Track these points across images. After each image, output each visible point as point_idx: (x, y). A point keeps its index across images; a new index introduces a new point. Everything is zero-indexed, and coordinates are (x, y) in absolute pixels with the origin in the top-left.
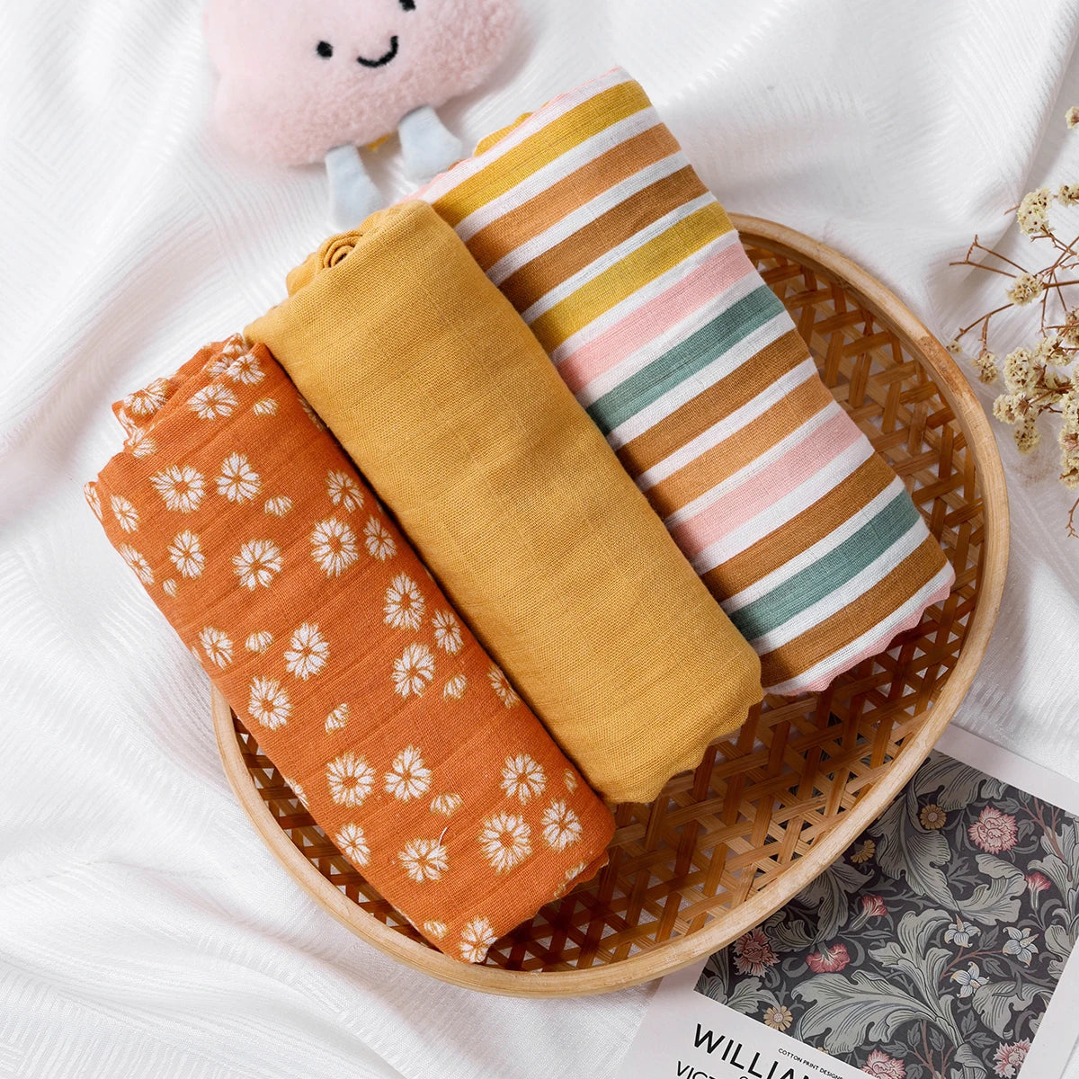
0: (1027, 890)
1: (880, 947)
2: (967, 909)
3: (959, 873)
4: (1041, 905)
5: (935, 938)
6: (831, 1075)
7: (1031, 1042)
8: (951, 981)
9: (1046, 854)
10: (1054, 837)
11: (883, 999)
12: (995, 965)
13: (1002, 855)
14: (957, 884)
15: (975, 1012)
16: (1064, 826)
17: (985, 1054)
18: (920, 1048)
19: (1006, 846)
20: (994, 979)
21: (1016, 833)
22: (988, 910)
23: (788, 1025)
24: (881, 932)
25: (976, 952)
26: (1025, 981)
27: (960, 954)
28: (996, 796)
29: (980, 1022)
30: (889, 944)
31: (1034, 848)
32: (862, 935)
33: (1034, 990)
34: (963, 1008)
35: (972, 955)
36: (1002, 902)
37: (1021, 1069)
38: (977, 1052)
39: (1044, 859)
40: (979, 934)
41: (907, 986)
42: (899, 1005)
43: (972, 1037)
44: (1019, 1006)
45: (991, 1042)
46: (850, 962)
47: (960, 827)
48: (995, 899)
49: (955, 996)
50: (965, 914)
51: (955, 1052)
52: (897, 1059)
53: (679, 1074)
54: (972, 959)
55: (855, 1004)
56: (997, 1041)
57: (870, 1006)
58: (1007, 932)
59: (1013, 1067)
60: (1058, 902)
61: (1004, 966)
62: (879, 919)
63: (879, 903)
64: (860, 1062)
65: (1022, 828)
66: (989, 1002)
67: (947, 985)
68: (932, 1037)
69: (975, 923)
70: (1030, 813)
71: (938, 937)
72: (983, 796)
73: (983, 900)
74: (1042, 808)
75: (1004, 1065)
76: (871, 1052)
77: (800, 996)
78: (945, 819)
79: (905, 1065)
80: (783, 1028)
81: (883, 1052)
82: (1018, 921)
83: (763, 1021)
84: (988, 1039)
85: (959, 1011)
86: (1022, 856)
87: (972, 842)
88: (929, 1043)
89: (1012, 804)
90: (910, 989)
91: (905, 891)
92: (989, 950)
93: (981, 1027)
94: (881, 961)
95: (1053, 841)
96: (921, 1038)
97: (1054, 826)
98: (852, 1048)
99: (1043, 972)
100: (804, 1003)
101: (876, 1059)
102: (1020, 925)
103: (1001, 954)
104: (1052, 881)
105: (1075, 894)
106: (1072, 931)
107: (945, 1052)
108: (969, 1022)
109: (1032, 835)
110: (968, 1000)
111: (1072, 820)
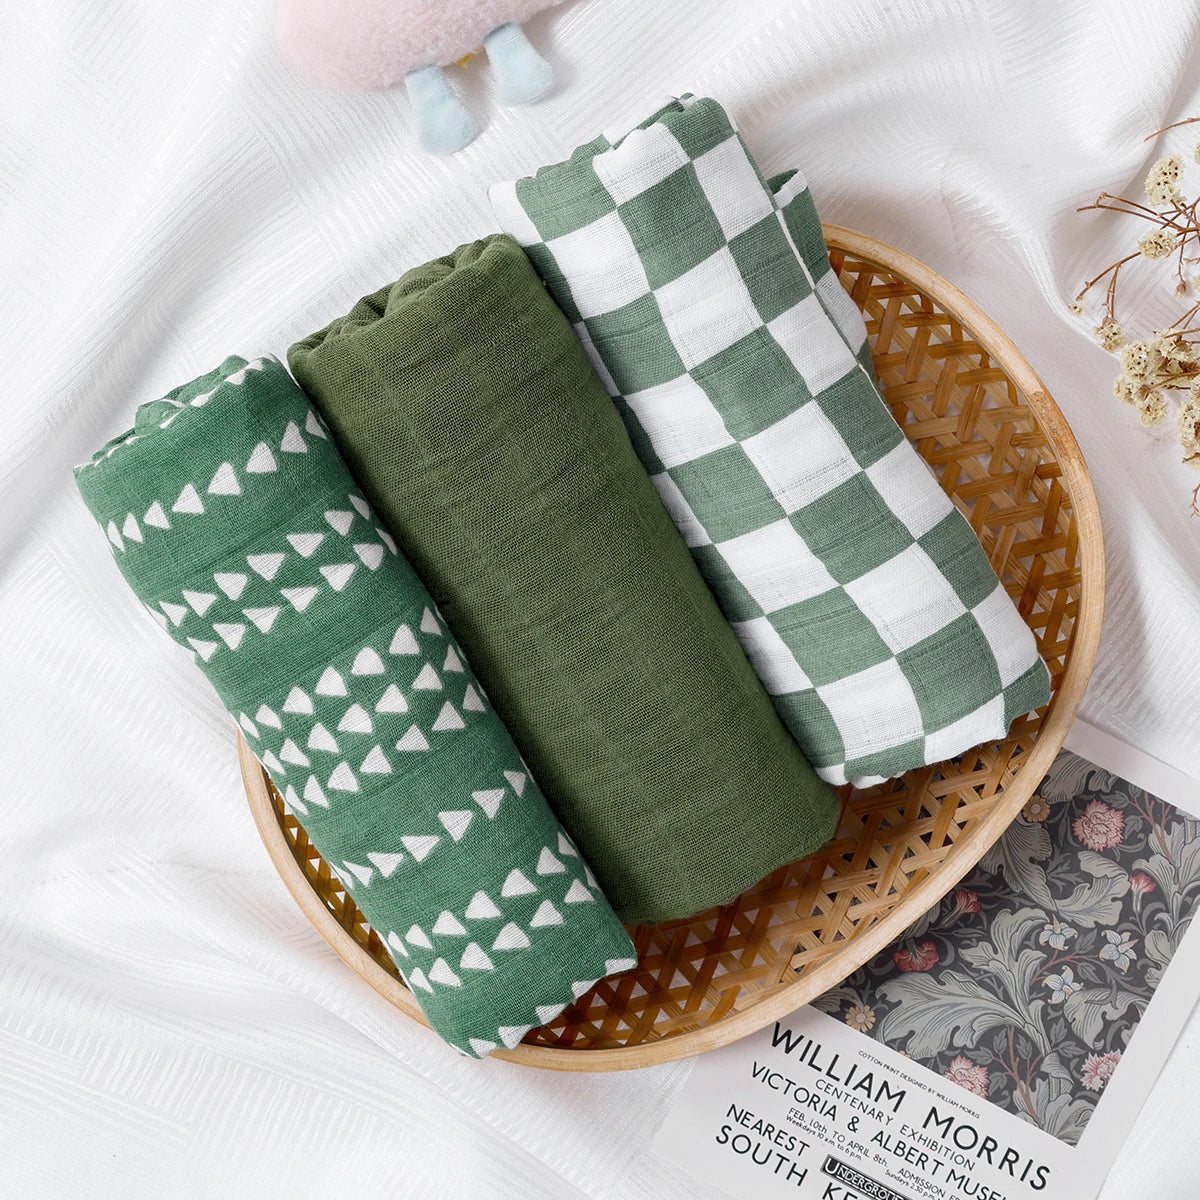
0: (1130, 892)
1: (969, 947)
2: (1064, 909)
3: (1059, 870)
4: (1143, 908)
5: (1029, 940)
6: (911, 1080)
7: (1122, 1053)
8: (1043, 985)
9: (1152, 853)
10: (1163, 837)
11: (971, 1002)
12: (1090, 971)
13: (1106, 853)
14: (1056, 881)
15: (1066, 1020)
16: (1174, 824)
17: (1073, 1064)
18: (1006, 1055)
19: (1112, 843)
20: (1089, 986)
21: (1123, 830)
22: (1088, 911)
23: (871, 1026)
24: (975, 931)
25: (1071, 956)
26: (1120, 988)
27: (1054, 957)
28: (1104, 789)
29: (1070, 1031)
30: (981, 943)
31: (1140, 846)
32: (953, 933)
33: (1133, 999)
34: (1053, 1014)
35: (1067, 958)
36: (1103, 904)
37: (1109, 1083)
38: (1064, 1062)
39: (1150, 859)
40: (1076, 936)
41: (996, 988)
42: (989, 1009)
43: (1063, 1044)
44: (1113, 1015)
45: (1080, 1051)
46: (939, 961)
47: (1064, 820)
48: (1096, 899)
49: (1047, 1002)
50: (1062, 915)
51: (1042, 1060)
52: (981, 1067)
53: (755, 1076)
54: (1066, 963)
55: (941, 1006)
56: (1087, 1051)
57: (957, 1009)
58: (1105, 936)
59: (1101, 1079)
60: (1163, 907)
61: (1100, 972)
62: (973, 916)
63: (973, 899)
64: (942, 1068)
65: (1130, 824)
66: (1082, 1009)
67: (1039, 990)
68: (1019, 1044)
69: (1073, 925)
70: (1138, 807)
71: (1033, 938)
72: (1090, 788)
73: (1082, 900)
74: (1153, 803)
75: (1092, 1077)
76: (955, 1058)
77: (885, 996)
78: (1048, 812)
79: (989, 1072)
80: (865, 1029)
81: (968, 1058)
82: (1118, 925)
83: (844, 1021)
84: (1078, 1049)
85: (1049, 1018)
86: (1127, 856)
87: (1075, 838)
88: (1016, 1051)
89: (1121, 800)
90: (1000, 992)
91: (1001, 887)
92: (1085, 954)
93: (1071, 1036)
94: (972, 961)
95: (1161, 840)
96: (1008, 1046)
97: (1163, 824)
98: (934, 1053)
99: (1140, 979)
100: (888, 1003)
101: (959, 1065)
102: (1119, 929)
103: (1098, 959)
104: (1157, 883)
105: (1180, 898)
106: (1174, 938)
107: (1032, 1061)
108: (1058, 1030)
109: (1140, 832)
110: (1059, 1007)
111: (1183, 818)
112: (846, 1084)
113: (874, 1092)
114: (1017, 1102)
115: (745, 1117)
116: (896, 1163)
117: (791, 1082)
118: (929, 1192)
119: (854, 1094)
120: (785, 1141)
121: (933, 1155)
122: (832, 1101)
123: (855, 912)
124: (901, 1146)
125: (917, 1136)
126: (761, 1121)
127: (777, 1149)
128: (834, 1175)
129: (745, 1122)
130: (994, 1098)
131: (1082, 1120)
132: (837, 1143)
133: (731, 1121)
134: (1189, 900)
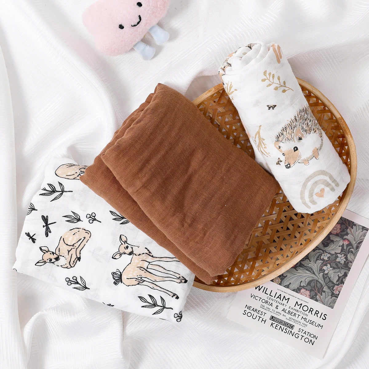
0: (343, 244)
1: (304, 261)
3: (325, 240)
4: (347, 248)
6: (290, 295)
7: (343, 285)
9: (349, 234)
10: (351, 229)
11: (305, 275)
12: (334, 264)
13: (337, 235)
14: (325, 243)
15: (329, 277)
16: (354, 226)
17: (331, 288)
18: (314, 287)
19: (338, 232)
20: (334, 268)
21: (341, 229)
23: (280, 282)
26: (342, 268)
27: (325, 262)
29: (330, 280)
30: (306, 260)
31: (345, 232)
33: (345, 271)
34: (326, 276)
35: (328, 262)
36: (337, 247)
37: (341, 292)
38: (329, 288)
40: (330, 256)
41: (311, 270)
42: (309, 276)
43: (328, 283)
44: (341, 275)
45: (333, 285)
48: (335, 247)
49: (324, 273)
50: (326, 251)
51: (323, 288)
52: (308, 290)
53: (251, 297)
54: (328, 263)
55: (297, 276)
56: (335, 285)
57: (301, 276)
58: (338, 255)
59: (339, 291)
60: (352, 248)
61: (337, 265)
64: (298, 291)
65: (342, 227)
66: (333, 274)
67: (322, 270)
68: (317, 284)
69: (329, 253)
70: (344, 223)
71: (319, 257)
73: (332, 247)
74: (348, 221)
75: (336, 291)
76: (301, 289)
79: (310, 292)
80: (278, 283)
81: (305, 289)
82: (340, 253)
83: (273, 282)
85: (324, 277)
86: (342, 235)
88: (317, 286)
90: (312, 272)
92: (333, 261)
93: (330, 281)
94: (304, 264)
95: (351, 231)
96: (315, 285)
98: (296, 288)
99: (347, 266)
100: (284, 276)
101: (303, 290)
102: (341, 253)
103: (336, 261)
104: (350, 241)
105: (356, 245)
106: (355, 255)
107: (321, 288)
108: (327, 280)
109: (345, 229)
110: (327, 274)
111: (356, 225)
112: (274, 297)
113: (282, 299)
114: (318, 299)
115: (250, 308)
116: (288, 316)
117: (261, 298)
118: (297, 323)
119: (277, 300)
120: (260, 313)
121: (297, 313)
122: (271, 302)
123: (292, 250)
124: (289, 312)
125: (293, 309)
126: (254, 308)
127: (258, 315)
128: (273, 320)
129: (250, 309)
130: (312, 298)
131: (334, 302)
132: (273, 312)
133: (246, 309)
134: (358, 245)
